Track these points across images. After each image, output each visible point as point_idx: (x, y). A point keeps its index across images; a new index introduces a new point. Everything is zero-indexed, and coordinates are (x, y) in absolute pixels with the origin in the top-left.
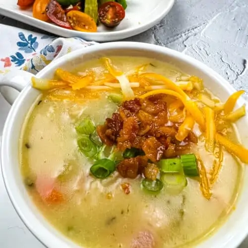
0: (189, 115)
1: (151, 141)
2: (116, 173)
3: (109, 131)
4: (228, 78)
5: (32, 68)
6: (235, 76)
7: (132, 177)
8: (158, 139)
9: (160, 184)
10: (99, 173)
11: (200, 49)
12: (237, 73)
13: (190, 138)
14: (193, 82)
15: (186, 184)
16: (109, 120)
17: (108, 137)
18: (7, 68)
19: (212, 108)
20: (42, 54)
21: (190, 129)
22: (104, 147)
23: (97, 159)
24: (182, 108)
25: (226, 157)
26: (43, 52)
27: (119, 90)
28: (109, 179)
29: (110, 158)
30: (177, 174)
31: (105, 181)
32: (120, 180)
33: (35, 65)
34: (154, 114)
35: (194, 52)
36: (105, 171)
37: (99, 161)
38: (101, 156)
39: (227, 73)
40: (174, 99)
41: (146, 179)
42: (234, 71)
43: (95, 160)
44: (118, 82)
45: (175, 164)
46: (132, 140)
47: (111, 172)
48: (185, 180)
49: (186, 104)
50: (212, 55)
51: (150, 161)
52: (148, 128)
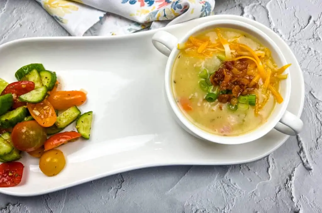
0: (259, 73)
1: (237, 88)
2: (217, 100)
3: (216, 79)
4: (294, 31)
5: (164, 16)
6: (300, 29)
7: (224, 103)
8: (240, 86)
9: (236, 107)
10: (209, 99)
11: (282, 2)
12: (302, 27)
13: (256, 86)
14: (266, 52)
15: (249, 108)
16: (216, 72)
17: (215, 82)
18: (143, 8)
19: (272, 70)
20: (173, 8)
21: (257, 82)
22: (213, 86)
23: (209, 92)
24: (256, 67)
25: (271, 96)
26: (173, 7)
27: (224, 53)
28: (214, 103)
29: (215, 92)
30: (246, 104)
31: (212, 103)
32: (219, 104)
33: (166, 15)
34: (241, 70)
35: (276, 5)
36: (212, 99)
37: (210, 94)
38: (211, 91)
39: (294, 27)
40: (253, 62)
41: (231, 104)
42: (300, 25)
43: (207, 93)
44: (223, 48)
45: (245, 99)
46: (227, 86)
47: (215, 99)
48: (248, 107)
49: (258, 67)
50: (289, 9)
51: (234, 97)
52: (236, 79)
